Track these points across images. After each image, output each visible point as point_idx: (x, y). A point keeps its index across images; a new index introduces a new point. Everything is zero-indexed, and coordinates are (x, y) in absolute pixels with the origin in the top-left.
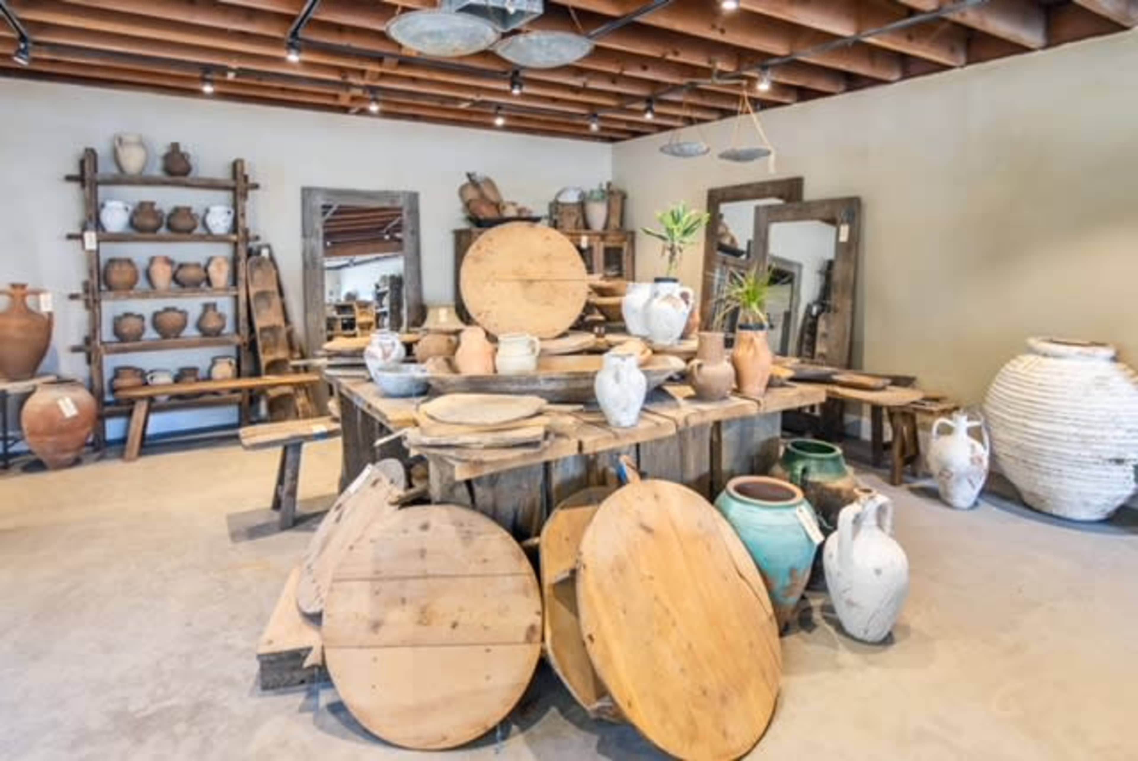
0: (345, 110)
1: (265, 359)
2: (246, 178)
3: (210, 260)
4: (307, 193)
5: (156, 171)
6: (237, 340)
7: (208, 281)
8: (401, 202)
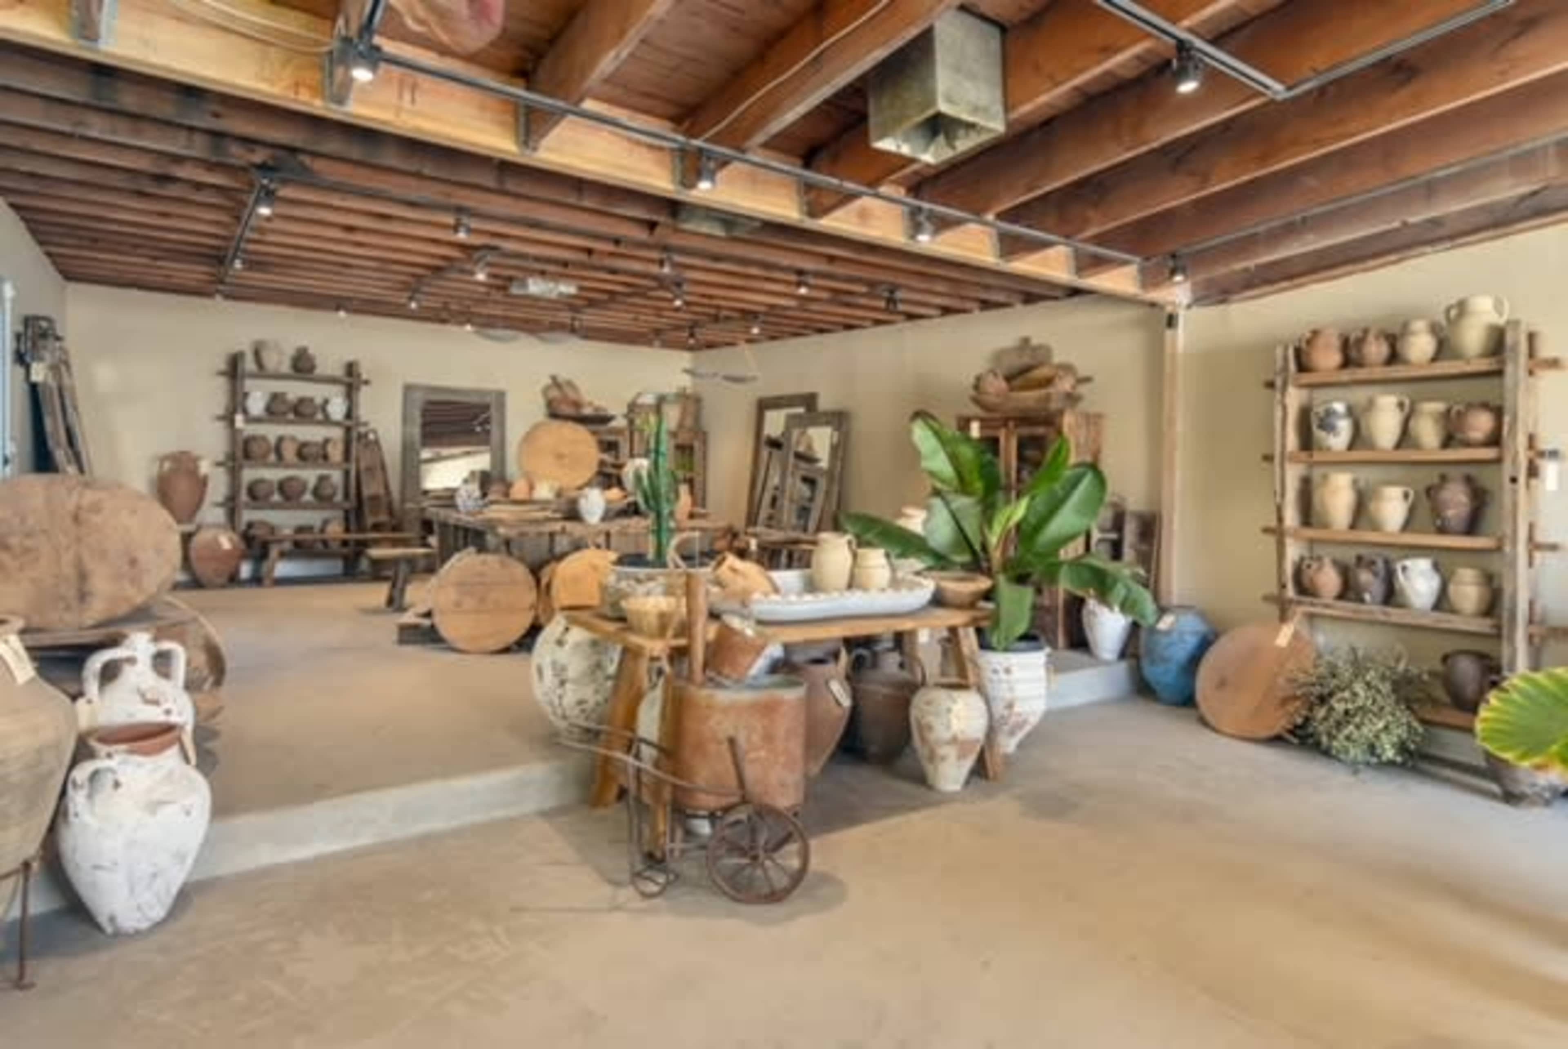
0: (443, 321)
1: (370, 520)
2: (359, 375)
3: (327, 441)
4: (408, 389)
5: (286, 367)
6: (347, 505)
7: (325, 457)
8: (488, 399)
